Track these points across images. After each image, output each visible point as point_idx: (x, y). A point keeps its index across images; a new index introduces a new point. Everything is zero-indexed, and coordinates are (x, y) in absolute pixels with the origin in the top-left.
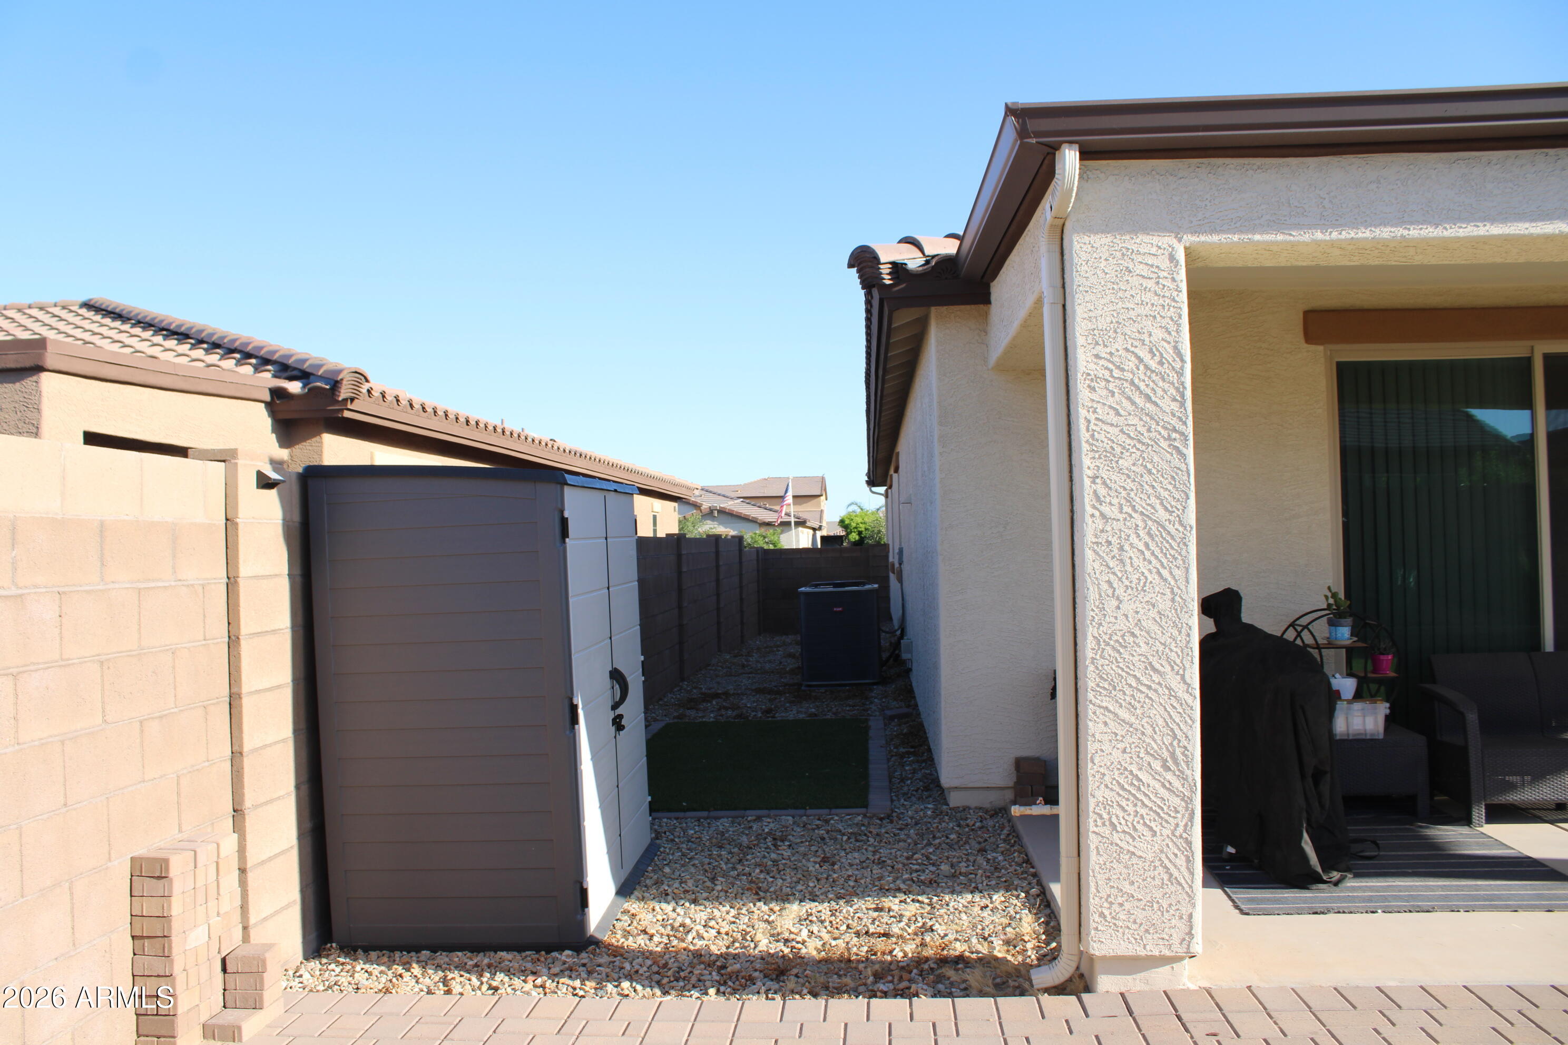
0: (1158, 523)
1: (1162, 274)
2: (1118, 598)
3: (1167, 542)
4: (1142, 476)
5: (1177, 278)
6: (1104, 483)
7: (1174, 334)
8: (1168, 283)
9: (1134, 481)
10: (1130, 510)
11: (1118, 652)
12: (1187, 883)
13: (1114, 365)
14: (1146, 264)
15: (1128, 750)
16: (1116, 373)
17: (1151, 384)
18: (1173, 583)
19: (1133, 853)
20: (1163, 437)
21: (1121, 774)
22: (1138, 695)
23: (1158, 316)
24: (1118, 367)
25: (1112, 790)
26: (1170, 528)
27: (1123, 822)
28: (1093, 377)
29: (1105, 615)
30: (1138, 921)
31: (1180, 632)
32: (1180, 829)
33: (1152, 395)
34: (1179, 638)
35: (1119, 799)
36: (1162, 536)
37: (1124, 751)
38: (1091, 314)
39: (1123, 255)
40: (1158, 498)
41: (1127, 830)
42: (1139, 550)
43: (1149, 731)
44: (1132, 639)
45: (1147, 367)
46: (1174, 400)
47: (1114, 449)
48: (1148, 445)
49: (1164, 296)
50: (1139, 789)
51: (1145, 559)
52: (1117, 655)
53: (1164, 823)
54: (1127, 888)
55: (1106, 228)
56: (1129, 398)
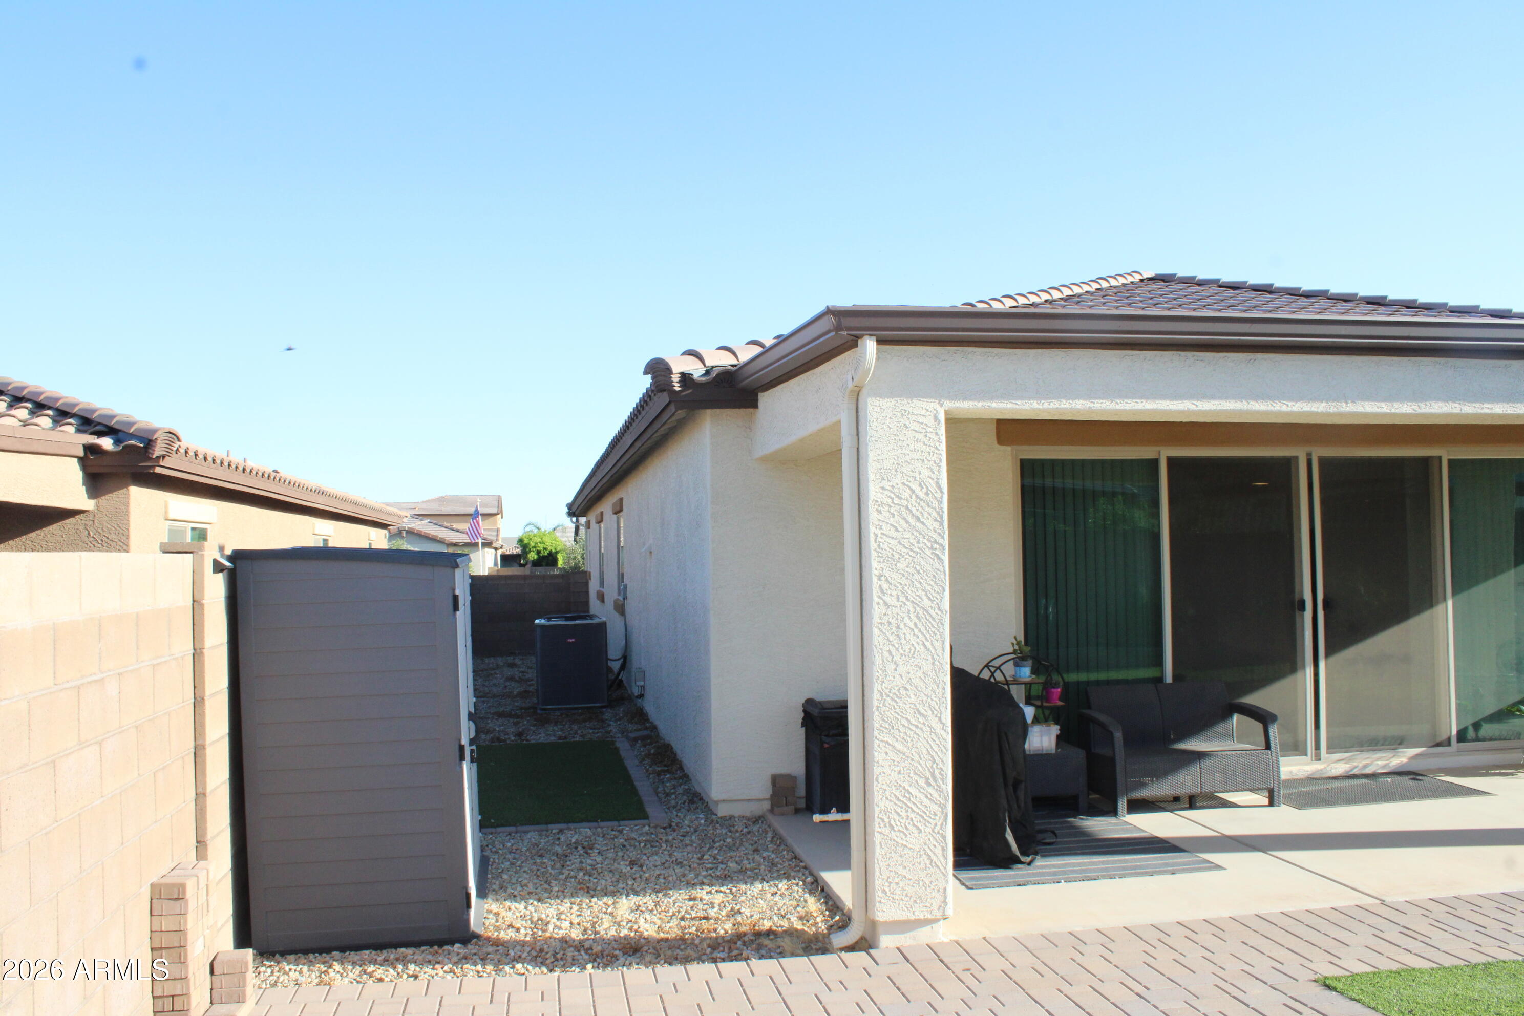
0: (924, 609)
1: (929, 430)
2: (895, 663)
3: (930, 622)
4: (913, 575)
5: (940, 433)
6: (887, 580)
7: (936, 473)
8: (933, 436)
9: (907, 578)
10: (904, 600)
11: (896, 701)
12: (943, 866)
13: (895, 494)
14: (918, 422)
15: (902, 772)
16: (896, 501)
17: (920, 509)
18: (933, 651)
19: (906, 846)
20: (928, 547)
21: (897, 789)
22: (909, 732)
23: (925, 460)
24: (897, 497)
25: (891, 801)
26: (932, 612)
27: (898, 824)
28: (880, 503)
29: (886, 675)
30: (909, 895)
31: (938, 687)
32: (938, 828)
33: (920, 517)
34: (937, 691)
35: (895, 807)
36: (926, 618)
37: (899, 773)
38: (879, 457)
39: (902, 414)
40: (923, 591)
41: (901, 829)
42: (910, 628)
43: (916, 758)
44: (905, 692)
45: (917, 497)
46: (936, 520)
47: (893, 556)
48: (917, 552)
49: (930, 446)
50: (910, 800)
51: (914, 635)
52: (895, 704)
53: (927, 823)
54: (901, 871)
55: (892, 394)
56: (904, 519)
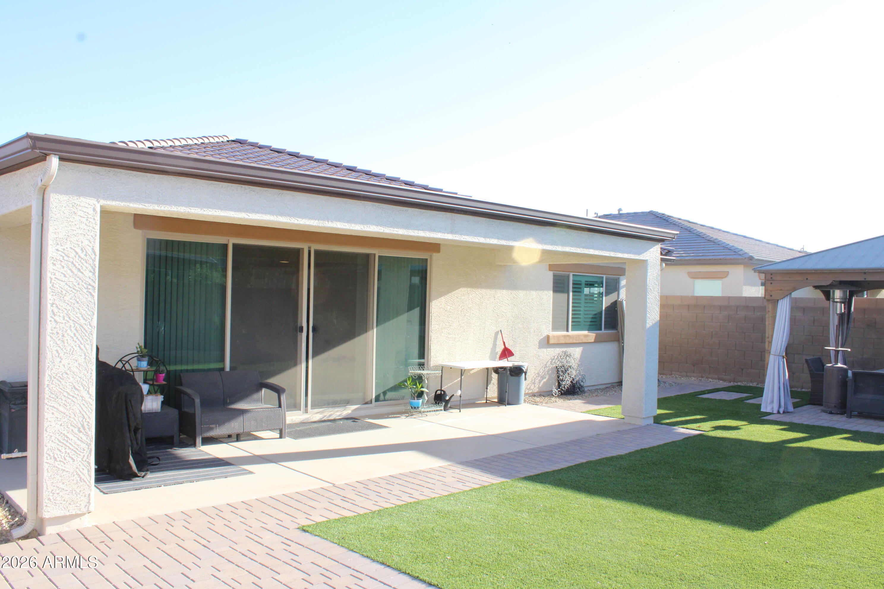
0: (80, 325)
1: (89, 216)
2: (60, 358)
3: (84, 333)
4: (74, 304)
5: (96, 219)
6: (57, 307)
7: (93, 243)
8: (92, 220)
9: (70, 306)
10: (68, 319)
11: (60, 381)
12: (88, 480)
13: (65, 254)
14: (83, 211)
15: (63, 425)
16: (66, 258)
17: (81, 264)
18: (85, 351)
19: (64, 470)
20: (85, 288)
21: (60, 435)
22: (68, 400)
23: (86, 235)
24: (67, 256)
25: (55, 443)
26: (85, 327)
27: (60, 456)
28: (55, 259)
29: (54, 365)
30: (66, 500)
31: (88, 372)
32: (86, 457)
33: (81, 269)
34: (87, 375)
35: (58, 447)
36: (81, 331)
37: (61, 425)
38: (56, 231)
39: (73, 206)
40: (81, 314)
41: (62, 460)
42: (71, 337)
43: (73, 416)
44: (66, 376)
45: (79, 257)
46: (91, 272)
47: (62, 292)
48: (78, 291)
49: (89, 226)
50: (67, 441)
51: (73, 341)
52: (59, 383)
53: (78, 455)
54: (61, 486)
55: (66, 192)
56: (70, 270)
